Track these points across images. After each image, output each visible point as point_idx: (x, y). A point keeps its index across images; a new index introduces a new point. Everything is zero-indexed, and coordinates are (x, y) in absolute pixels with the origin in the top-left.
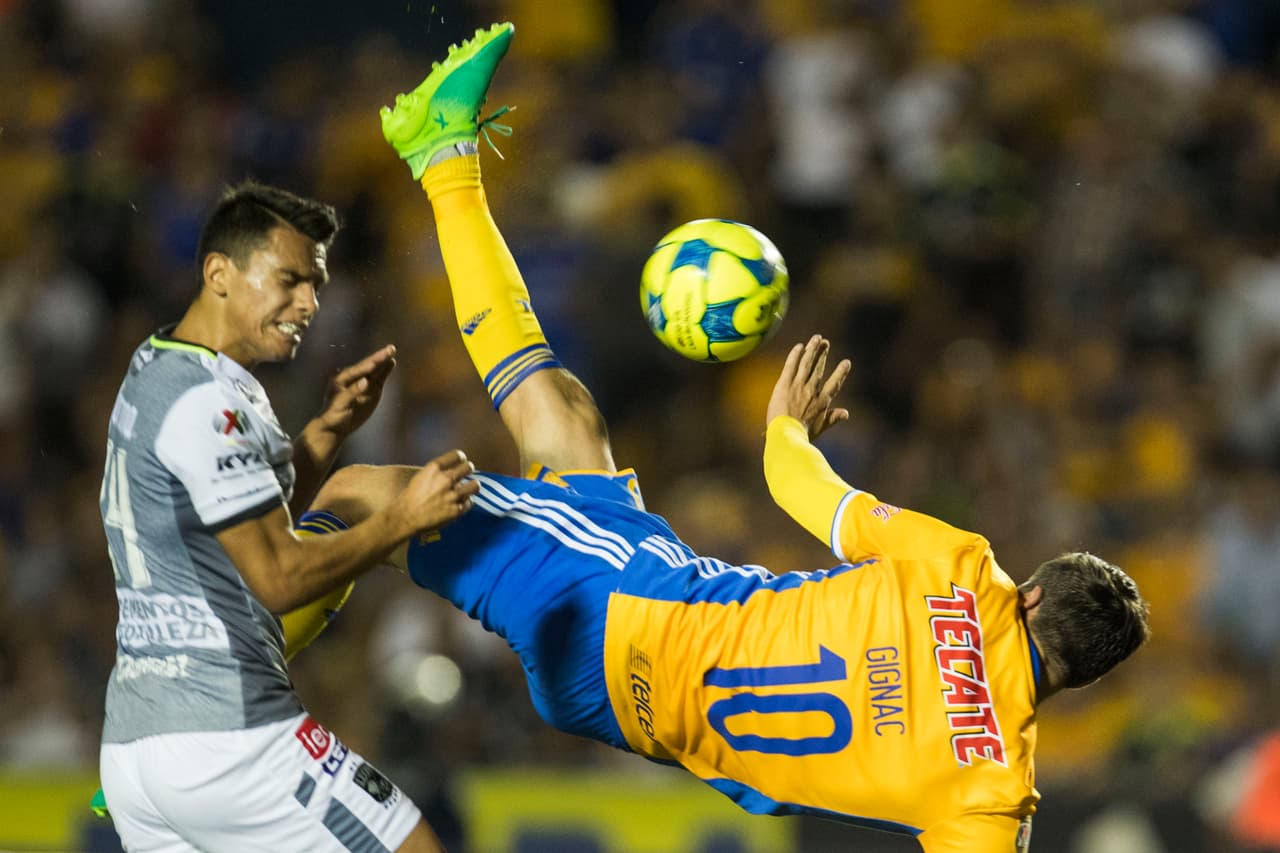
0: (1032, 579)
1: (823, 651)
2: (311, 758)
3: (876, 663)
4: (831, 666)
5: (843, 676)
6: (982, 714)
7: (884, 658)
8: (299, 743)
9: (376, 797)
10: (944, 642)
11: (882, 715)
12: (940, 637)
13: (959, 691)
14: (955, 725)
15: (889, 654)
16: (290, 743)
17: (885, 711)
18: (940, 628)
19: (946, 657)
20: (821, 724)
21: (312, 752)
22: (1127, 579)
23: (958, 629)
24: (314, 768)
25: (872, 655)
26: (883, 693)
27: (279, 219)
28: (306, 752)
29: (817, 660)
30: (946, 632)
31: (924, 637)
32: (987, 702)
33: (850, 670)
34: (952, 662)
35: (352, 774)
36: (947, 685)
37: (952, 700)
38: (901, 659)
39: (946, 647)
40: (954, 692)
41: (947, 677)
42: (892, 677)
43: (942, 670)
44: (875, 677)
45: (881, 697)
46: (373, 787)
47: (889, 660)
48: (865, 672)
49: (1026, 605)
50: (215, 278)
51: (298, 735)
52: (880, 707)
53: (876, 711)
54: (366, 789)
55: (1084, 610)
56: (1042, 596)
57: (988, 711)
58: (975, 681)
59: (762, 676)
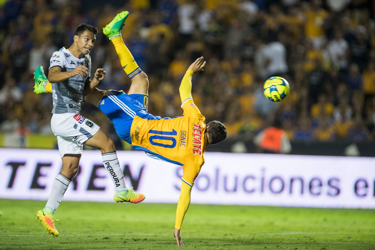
0: (208, 124)
1: (173, 130)
2: (77, 121)
3: (183, 133)
4: (174, 133)
5: (176, 135)
6: (199, 146)
7: (184, 133)
8: (74, 118)
9: (90, 126)
10: (195, 132)
11: (182, 143)
12: (194, 131)
13: (196, 141)
14: (194, 147)
15: (185, 132)
16: (72, 119)
17: (182, 142)
18: (194, 130)
19: (194, 135)
20: (170, 143)
21: (77, 120)
22: (224, 126)
23: (198, 130)
24: (77, 123)
25: (182, 132)
26: (183, 139)
27: (87, 29)
28: (75, 120)
29: (172, 131)
30: (195, 131)
31: (191, 131)
32: (201, 144)
33: (178, 134)
34: (195, 136)
35: (85, 123)
36: (194, 140)
37: (194, 142)
38: (187, 133)
39: (195, 133)
40: (195, 141)
41: (194, 138)
42: (185, 136)
43: (193, 137)
44: (182, 136)
45: (182, 140)
46: (89, 125)
47: (185, 133)
48: (180, 135)
49: (207, 128)
50: (76, 39)
51: (74, 117)
52: (182, 141)
53: (181, 142)
54: (88, 125)
55: (217, 130)
56: (210, 127)
57: (200, 146)
58: (199, 140)
59: (161, 133)
